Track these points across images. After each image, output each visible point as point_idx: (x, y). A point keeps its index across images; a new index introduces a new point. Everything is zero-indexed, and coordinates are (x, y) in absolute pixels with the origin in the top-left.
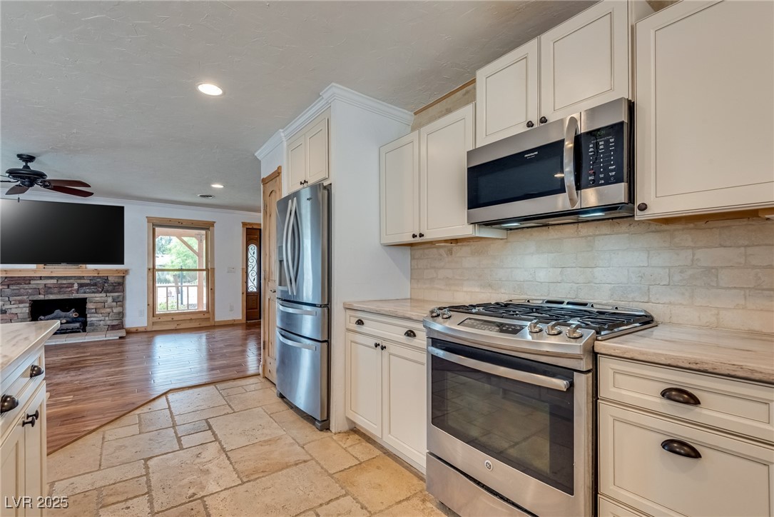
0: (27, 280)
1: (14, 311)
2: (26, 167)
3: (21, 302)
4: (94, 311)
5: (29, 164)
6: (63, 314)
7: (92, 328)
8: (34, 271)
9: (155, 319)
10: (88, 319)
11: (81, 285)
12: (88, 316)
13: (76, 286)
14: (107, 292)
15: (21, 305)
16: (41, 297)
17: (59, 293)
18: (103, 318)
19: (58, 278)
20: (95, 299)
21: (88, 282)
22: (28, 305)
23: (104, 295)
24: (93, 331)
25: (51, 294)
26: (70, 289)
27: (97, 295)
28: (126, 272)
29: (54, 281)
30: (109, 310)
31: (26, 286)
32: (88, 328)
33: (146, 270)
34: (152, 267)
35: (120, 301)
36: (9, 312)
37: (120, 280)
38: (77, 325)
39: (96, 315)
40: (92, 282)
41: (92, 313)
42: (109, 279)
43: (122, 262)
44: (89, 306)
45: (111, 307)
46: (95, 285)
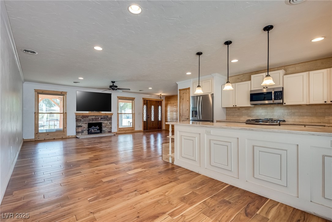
0: (87, 116)
1: (84, 126)
3: (86, 123)
8: (89, 113)
9: (119, 130)
12: (102, 128)
13: (100, 119)
14: (108, 120)
15: (86, 125)
16: (91, 122)
19: (96, 116)
20: (105, 122)
21: (103, 117)
23: (107, 121)
24: (104, 133)
25: (94, 121)
26: (98, 119)
27: (105, 121)
28: (112, 114)
29: (94, 117)
30: (108, 126)
31: (87, 118)
32: (102, 132)
33: (116, 114)
35: (111, 123)
36: (83, 126)
37: (110, 117)
38: (99, 131)
39: (104, 128)
42: (108, 116)
43: (111, 111)
44: (103, 125)
45: (109, 125)
46: (105, 118)
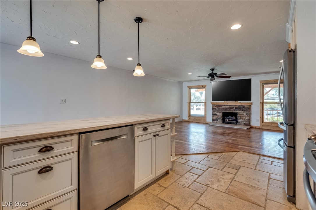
0: (221, 106)
1: (218, 115)
2: (212, 72)
3: (220, 112)
4: (240, 117)
5: (213, 71)
6: (231, 117)
7: (239, 123)
8: (223, 103)
9: (263, 124)
10: (238, 120)
11: (236, 108)
12: (238, 119)
13: (234, 108)
14: (244, 111)
15: (220, 113)
16: (225, 111)
17: (230, 110)
18: (243, 120)
19: (229, 105)
20: (240, 113)
21: (238, 107)
22: (221, 113)
23: (243, 112)
24: (239, 124)
25: (227, 110)
26: (232, 109)
27: (241, 112)
28: (251, 103)
29: (228, 106)
30: (244, 118)
31: (221, 108)
32: (238, 123)
33: (259, 103)
34: (262, 102)
35: (249, 115)
36: (217, 115)
37: (249, 107)
38: (235, 122)
39: (240, 119)
40: (239, 107)
41: (239, 118)
42: (245, 106)
43: (251, 100)
44: (238, 115)
45: (246, 117)
46: (240, 108)
